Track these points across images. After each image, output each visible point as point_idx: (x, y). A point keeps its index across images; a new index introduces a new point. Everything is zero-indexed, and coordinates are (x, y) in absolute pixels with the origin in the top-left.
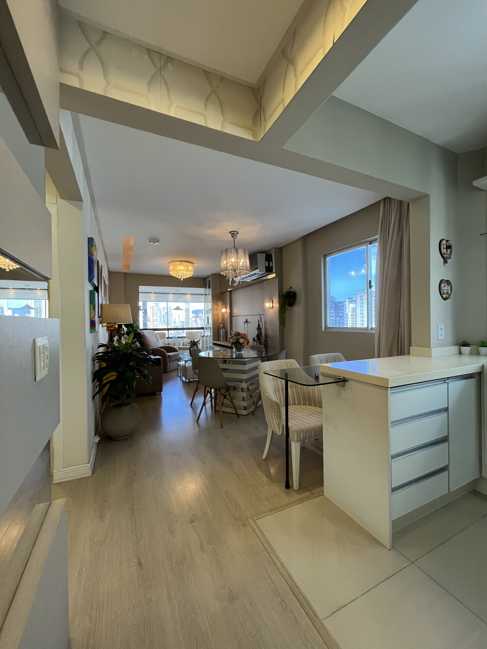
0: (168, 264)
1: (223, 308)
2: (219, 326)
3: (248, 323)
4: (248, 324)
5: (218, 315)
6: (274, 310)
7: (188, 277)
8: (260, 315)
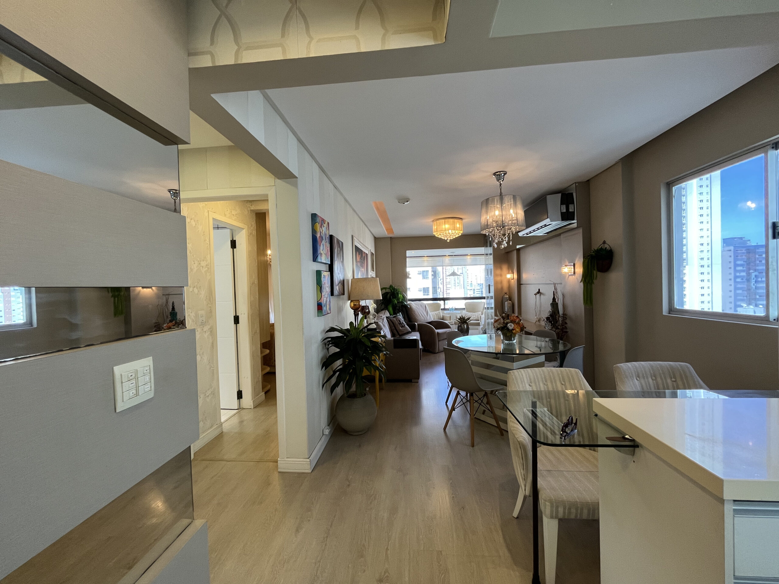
0: (432, 223)
1: (509, 273)
2: (503, 297)
3: (542, 296)
4: (540, 295)
5: (501, 282)
6: (577, 278)
7: (456, 237)
8: (555, 284)
